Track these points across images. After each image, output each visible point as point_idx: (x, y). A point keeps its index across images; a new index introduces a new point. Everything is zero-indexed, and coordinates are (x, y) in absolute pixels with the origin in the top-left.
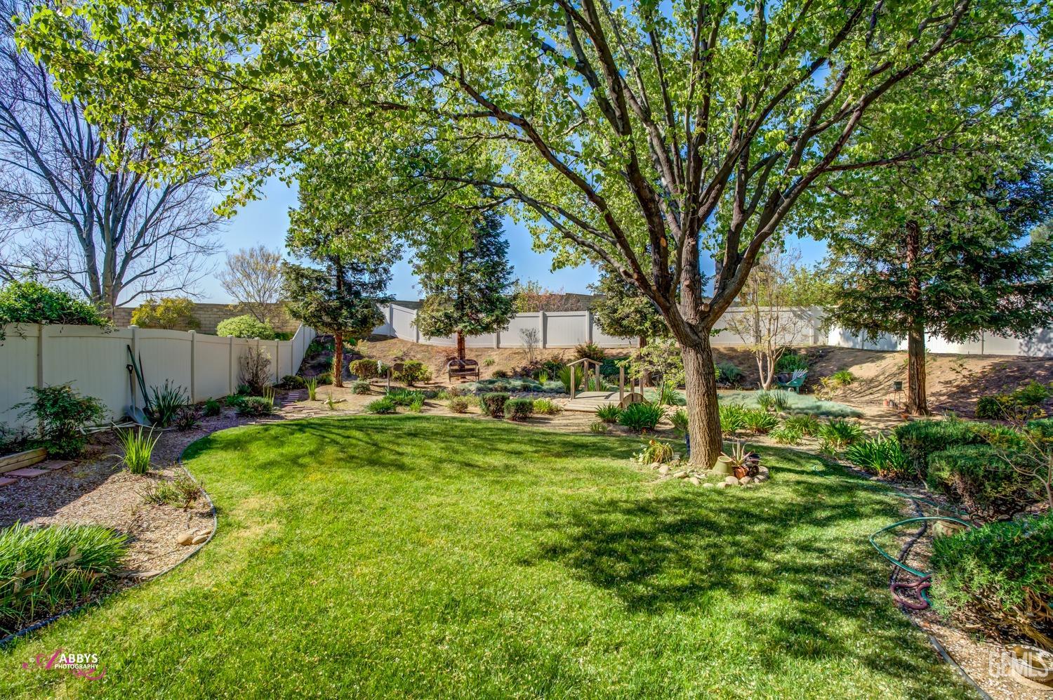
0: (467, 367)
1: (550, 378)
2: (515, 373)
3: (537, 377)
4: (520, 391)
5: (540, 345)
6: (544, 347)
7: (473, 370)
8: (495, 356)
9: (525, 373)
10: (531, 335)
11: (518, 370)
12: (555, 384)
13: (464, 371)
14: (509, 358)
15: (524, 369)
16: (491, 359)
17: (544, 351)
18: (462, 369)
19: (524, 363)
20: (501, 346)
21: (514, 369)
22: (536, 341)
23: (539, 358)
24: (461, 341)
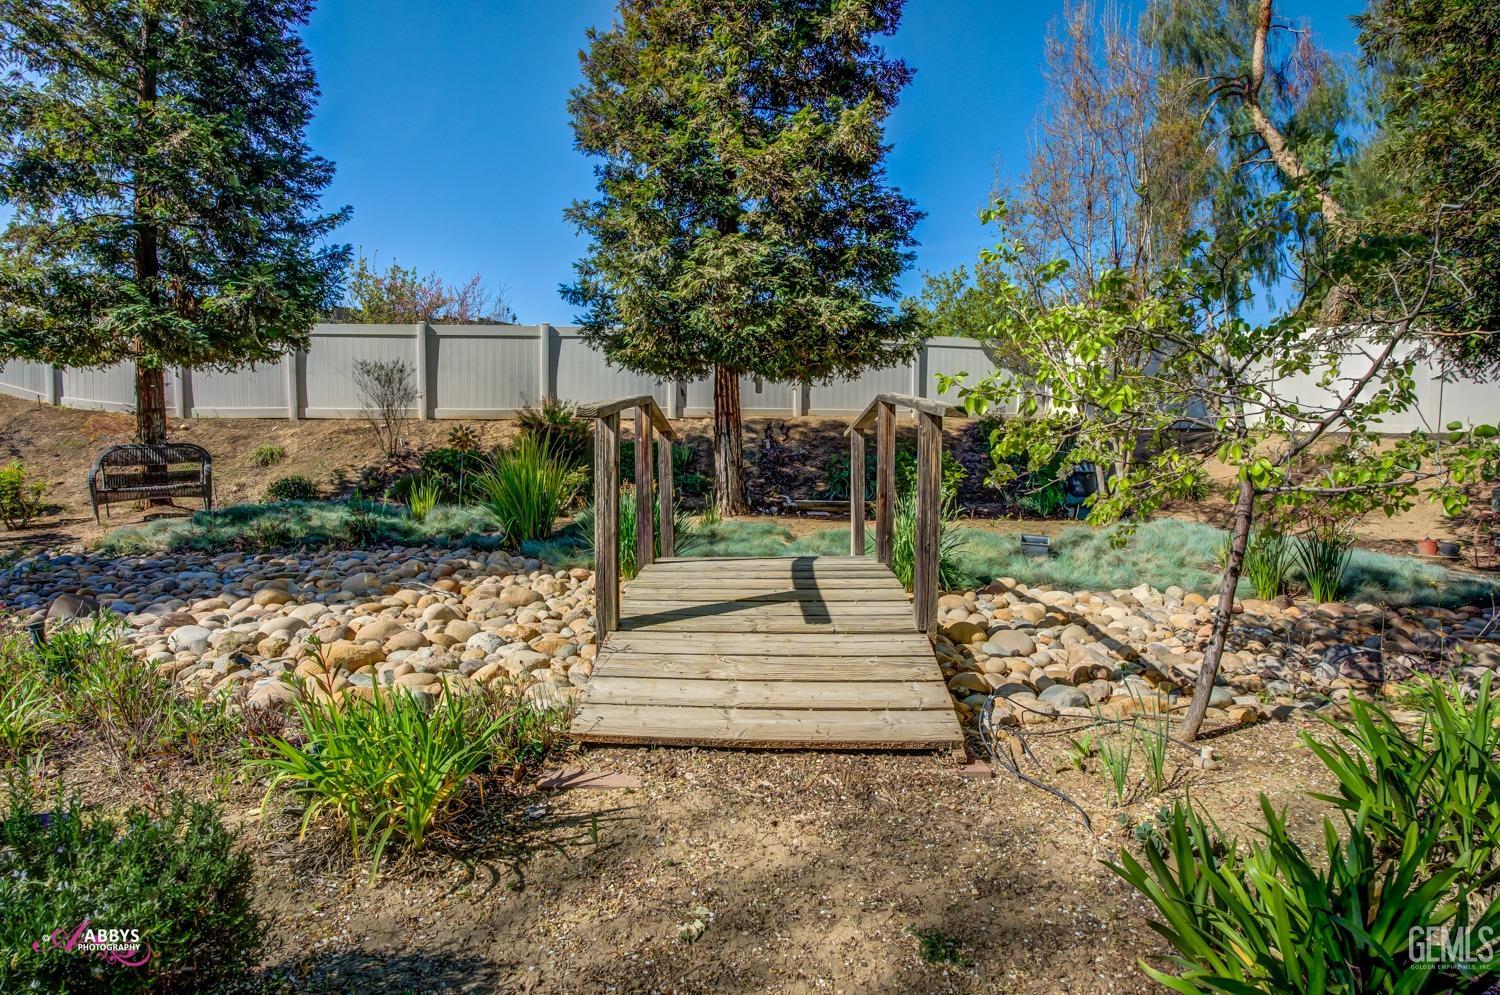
0: (172, 468)
1: (447, 498)
2: (344, 486)
3: (403, 494)
4: (339, 544)
5: (419, 408)
6: (430, 416)
7: (194, 476)
8: (289, 441)
9: (374, 484)
10: (389, 379)
11: (353, 476)
12: (468, 516)
13: (166, 479)
14: (328, 445)
15: (369, 474)
16: (276, 447)
17: (430, 426)
18: (156, 474)
19: (371, 458)
20: (309, 412)
21: (340, 474)
22: (408, 396)
23: (415, 443)
24: (149, 385)
